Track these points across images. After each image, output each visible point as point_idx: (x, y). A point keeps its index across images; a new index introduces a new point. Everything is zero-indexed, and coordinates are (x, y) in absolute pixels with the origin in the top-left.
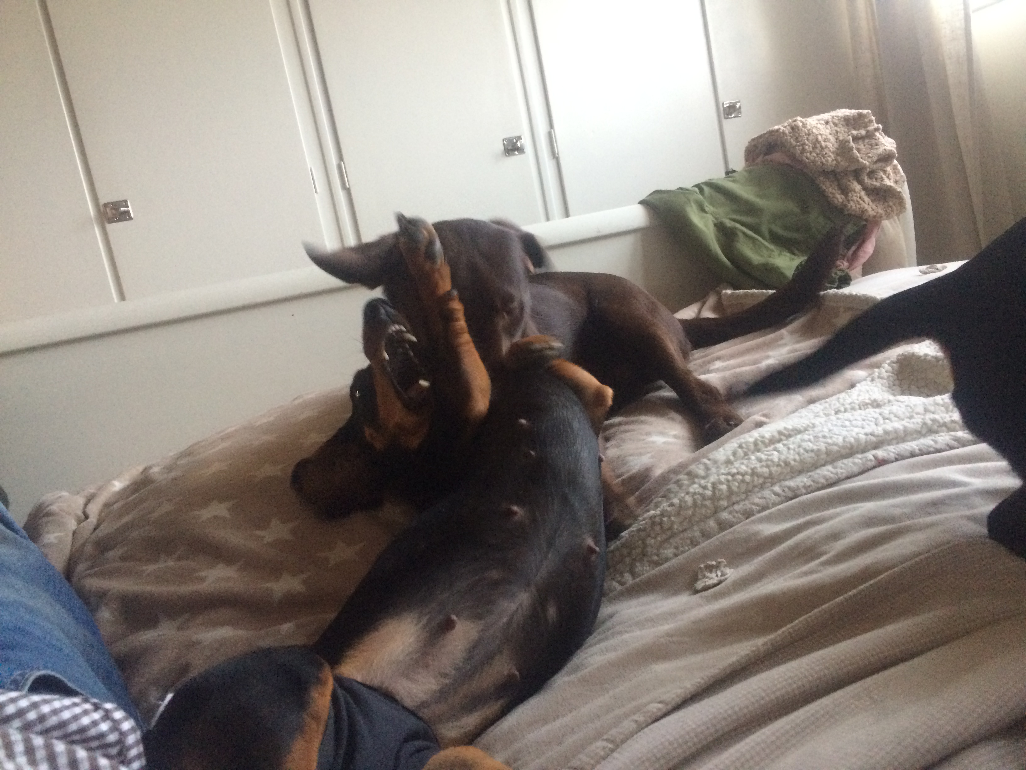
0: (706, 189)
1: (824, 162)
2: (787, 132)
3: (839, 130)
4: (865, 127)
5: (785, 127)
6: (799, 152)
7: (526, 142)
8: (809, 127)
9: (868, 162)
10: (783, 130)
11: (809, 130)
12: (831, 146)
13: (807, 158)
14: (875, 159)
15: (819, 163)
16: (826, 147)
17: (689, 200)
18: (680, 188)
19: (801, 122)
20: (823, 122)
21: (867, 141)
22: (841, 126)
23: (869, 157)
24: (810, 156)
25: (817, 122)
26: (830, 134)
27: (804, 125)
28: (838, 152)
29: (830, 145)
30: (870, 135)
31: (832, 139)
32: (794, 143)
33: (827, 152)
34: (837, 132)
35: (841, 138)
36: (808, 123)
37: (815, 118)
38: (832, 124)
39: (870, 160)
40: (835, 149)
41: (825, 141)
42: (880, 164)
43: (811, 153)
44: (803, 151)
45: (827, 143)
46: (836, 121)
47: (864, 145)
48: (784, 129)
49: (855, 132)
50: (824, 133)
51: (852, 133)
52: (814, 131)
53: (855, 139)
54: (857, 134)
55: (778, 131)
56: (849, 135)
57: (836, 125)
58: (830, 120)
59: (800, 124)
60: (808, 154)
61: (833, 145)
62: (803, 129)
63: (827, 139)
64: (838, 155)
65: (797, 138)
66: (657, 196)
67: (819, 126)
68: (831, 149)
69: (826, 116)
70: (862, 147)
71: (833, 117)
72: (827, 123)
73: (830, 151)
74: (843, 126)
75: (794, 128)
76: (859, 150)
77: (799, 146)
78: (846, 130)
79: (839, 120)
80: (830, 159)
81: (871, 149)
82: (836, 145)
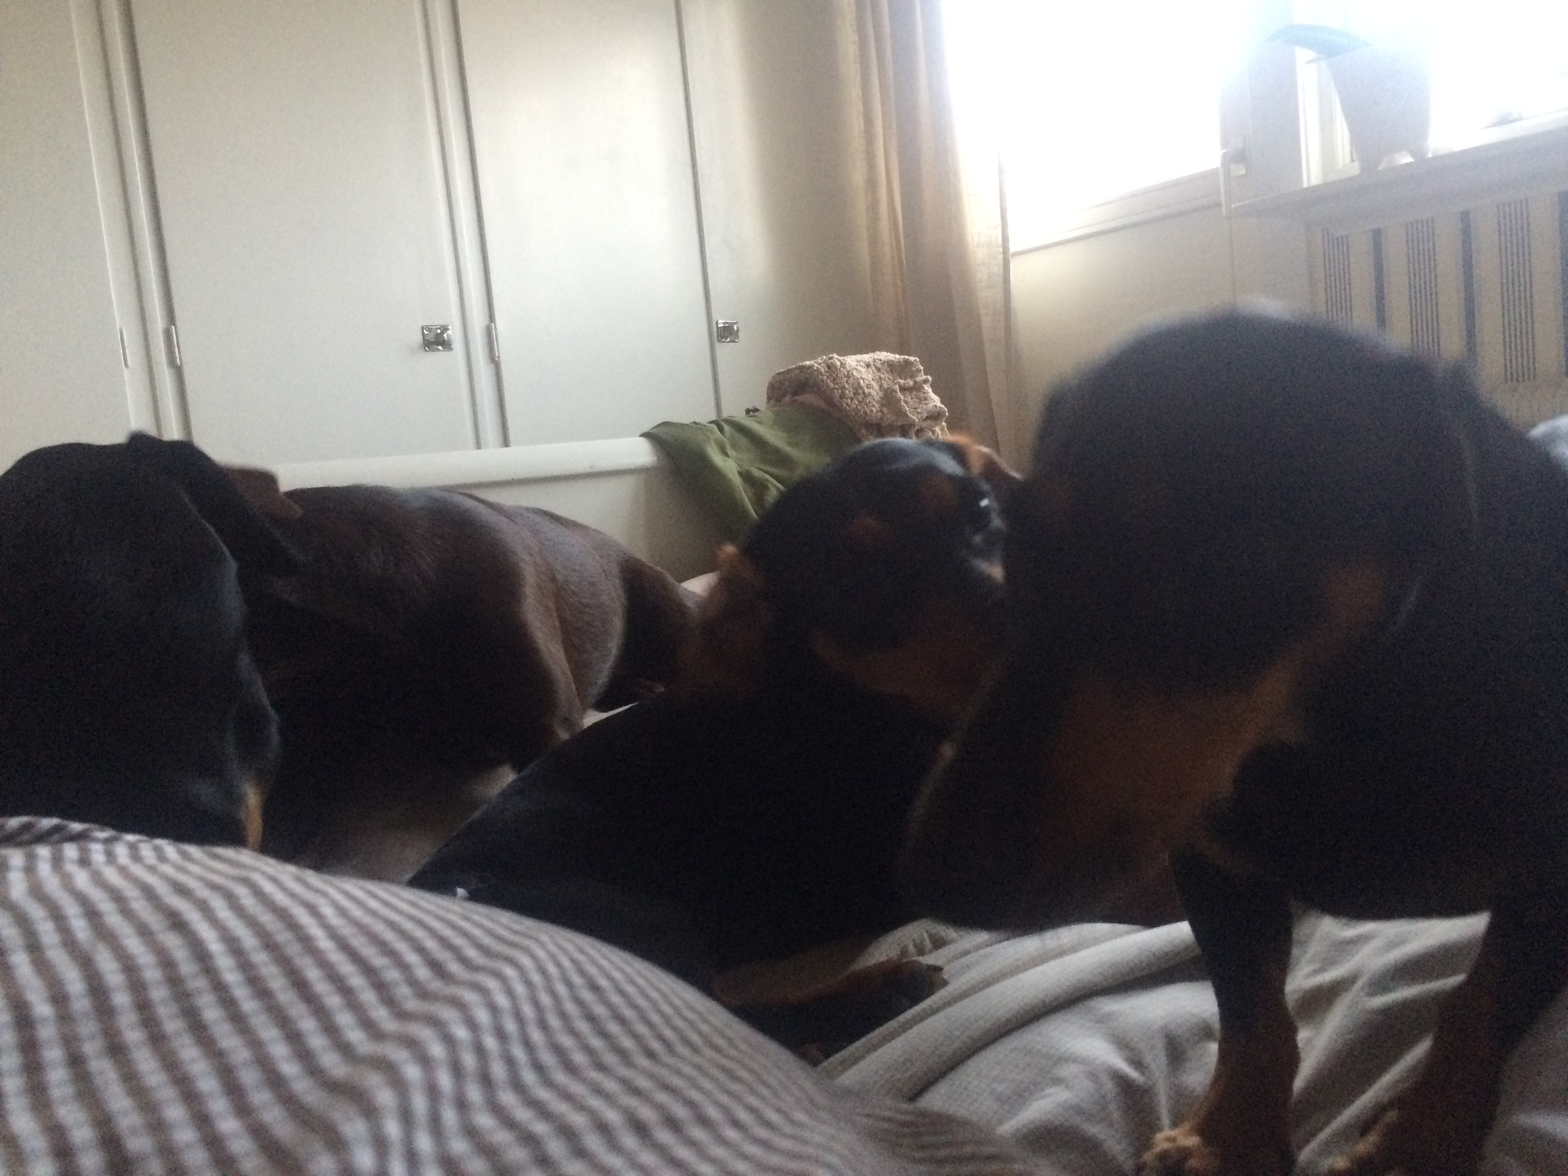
0: (727, 428)
1: (868, 413)
2: (823, 371)
3: (882, 376)
4: (912, 376)
5: (820, 364)
6: (838, 396)
7: (454, 334)
8: (849, 368)
9: (918, 418)
10: (817, 367)
11: (848, 372)
12: (876, 394)
13: (847, 404)
14: (925, 415)
15: (862, 412)
16: (869, 394)
17: (708, 438)
18: (695, 423)
19: (839, 360)
20: (863, 364)
21: (914, 393)
22: (885, 372)
23: (918, 413)
24: (851, 404)
25: (856, 363)
26: (873, 380)
27: (843, 365)
28: (884, 402)
29: (874, 393)
30: (917, 387)
31: (876, 386)
32: (832, 385)
33: (872, 401)
34: (880, 378)
35: (886, 386)
36: (847, 364)
37: (854, 357)
38: (874, 368)
39: (919, 416)
40: (879, 399)
41: (867, 387)
42: (929, 422)
43: (852, 399)
44: (842, 396)
45: (871, 390)
46: (879, 365)
47: (912, 398)
48: (819, 366)
49: (902, 381)
50: (866, 378)
51: (898, 382)
52: (855, 373)
53: (903, 389)
54: (904, 384)
55: (810, 367)
56: (895, 384)
57: (878, 369)
58: (872, 363)
59: (838, 363)
60: (849, 400)
61: (877, 393)
62: (842, 369)
63: (870, 385)
64: (882, 405)
65: (834, 379)
66: (665, 429)
67: (859, 368)
68: (876, 398)
69: (867, 357)
70: (909, 399)
71: (875, 360)
72: (868, 366)
73: (874, 399)
74: (887, 372)
75: (830, 367)
76: (906, 402)
77: (837, 389)
78: (891, 377)
79: (881, 364)
80: (874, 409)
81: (920, 403)
82: (881, 394)
